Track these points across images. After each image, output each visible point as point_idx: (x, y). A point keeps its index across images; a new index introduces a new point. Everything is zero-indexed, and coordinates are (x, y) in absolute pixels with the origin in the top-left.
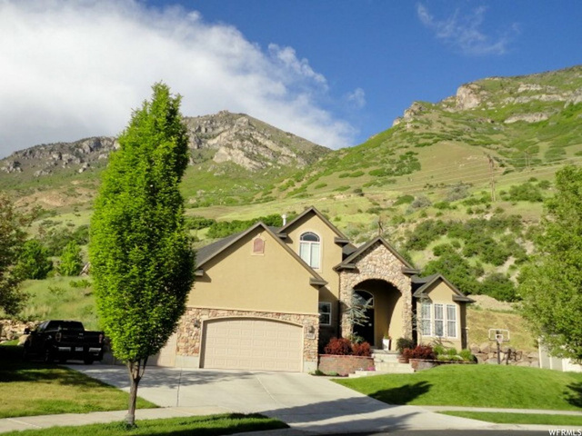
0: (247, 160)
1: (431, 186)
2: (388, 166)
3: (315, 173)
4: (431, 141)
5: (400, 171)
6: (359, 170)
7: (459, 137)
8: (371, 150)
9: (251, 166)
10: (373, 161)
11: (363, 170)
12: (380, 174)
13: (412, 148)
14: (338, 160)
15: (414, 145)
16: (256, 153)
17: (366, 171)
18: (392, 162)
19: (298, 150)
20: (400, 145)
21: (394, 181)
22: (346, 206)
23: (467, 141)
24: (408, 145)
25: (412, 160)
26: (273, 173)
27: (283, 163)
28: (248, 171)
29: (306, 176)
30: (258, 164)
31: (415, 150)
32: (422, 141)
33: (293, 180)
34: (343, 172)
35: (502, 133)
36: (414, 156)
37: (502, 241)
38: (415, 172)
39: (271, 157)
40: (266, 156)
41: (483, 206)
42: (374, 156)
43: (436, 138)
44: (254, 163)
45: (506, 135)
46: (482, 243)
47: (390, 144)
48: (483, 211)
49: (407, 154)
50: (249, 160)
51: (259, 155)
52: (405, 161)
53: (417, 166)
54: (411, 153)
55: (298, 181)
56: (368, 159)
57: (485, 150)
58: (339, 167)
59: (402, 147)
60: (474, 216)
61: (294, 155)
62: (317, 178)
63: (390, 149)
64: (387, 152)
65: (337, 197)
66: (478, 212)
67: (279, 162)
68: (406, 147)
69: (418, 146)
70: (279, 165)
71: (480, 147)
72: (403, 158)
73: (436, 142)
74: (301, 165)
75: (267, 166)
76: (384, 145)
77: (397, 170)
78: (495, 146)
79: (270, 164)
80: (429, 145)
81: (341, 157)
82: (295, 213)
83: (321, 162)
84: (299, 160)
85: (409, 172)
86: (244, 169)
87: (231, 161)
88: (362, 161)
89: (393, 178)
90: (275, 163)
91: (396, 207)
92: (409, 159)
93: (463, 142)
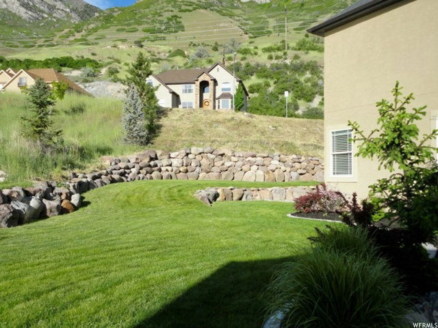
0: (23, 10)
1: (194, 45)
2: (158, 26)
3: (92, 26)
4: (191, 8)
5: (168, 30)
6: (133, 26)
7: (212, 8)
8: (142, 10)
9: (28, 15)
10: (145, 20)
11: (136, 26)
12: (152, 31)
13: (176, 12)
14: (112, 17)
15: (177, 10)
16: (31, 4)
17: (140, 28)
18: (161, 22)
19: (71, 6)
20: (167, 9)
21: (164, 39)
22: (129, 55)
23: (218, 11)
24: (173, 9)
25: (177, 22)
26: (49, 24)
27: (58, 16)
28: (25, 20)
29: (85, 28)
30: (34, 15)
31: (179, 14)
32: (184, 7)
33: (73, 30)
34: (120, 27)
35: (240, 9)
36: (178, 19)
37: (306, 82)
38: (180, 32)
39: (46, 10)
40: (42, 8)
41: (280, 53)
42: (145, 16)
43: (194, 6)
44: (30, 13)
45: (243, 11)
46: (292, 83)
47: (159, 7)
48: (281, 57)
49: (172, 17)
50: (25, 10)
51: (34, 6)
52: (171, 23)
53: (181, 28)
54: (176, 16)
55: (78, 32)
56: (140, 17)
57: (231, 20)
58: (115, 22)
59: (168, 11)
60: (275, 61)
61: (68, 10)
62: (95, 30)
63: (158, 11)
64: (156, 13)
65: (120, 47)
66: (277, 58)
67: (55, 15)
68: (172, 11)
69: (181, 11)
70: (55, 17)
71: (227, 17)
72: (169, 19)
73: (195, 9)
74: (75, 19)
75: (43, 17)
76: (153, 8)
77: (166, 29)
78: (238, 18)
79: (46, 16)
80: (190, 11)
81: (115, 14)
82: (83, 57)
83: (98, 17)
84: (73, 15)
85: (176, 32)
86: (20, 18)
87: (6, 9)
88: (135, 19)
89: (163, 35)
90: (50, 15)
91: (171, 58)
92: (174, 21)
93: (215, 12)
